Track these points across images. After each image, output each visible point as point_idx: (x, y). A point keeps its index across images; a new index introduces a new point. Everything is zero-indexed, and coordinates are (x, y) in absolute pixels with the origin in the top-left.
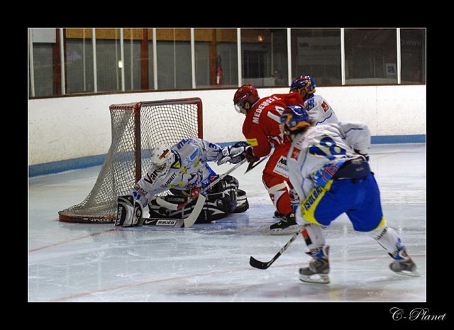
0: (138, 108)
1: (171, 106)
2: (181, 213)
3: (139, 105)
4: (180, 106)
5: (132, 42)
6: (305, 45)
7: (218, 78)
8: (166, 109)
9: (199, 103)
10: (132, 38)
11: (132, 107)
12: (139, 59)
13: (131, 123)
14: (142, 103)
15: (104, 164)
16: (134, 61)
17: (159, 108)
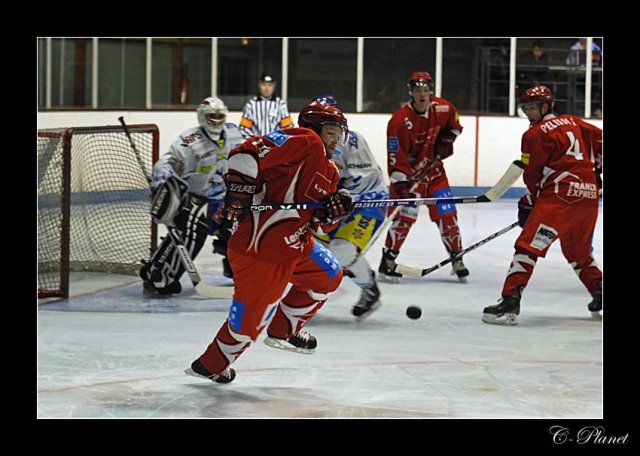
0: (68, 135)
1: (115, 134)
3: (70, 131)
6: (306, 52)
7: (183, 95)
8: (108, 139)
9: (154, 131)
11: (60, 134)
12: (72, 63)
13: (58, 157)
14: (74, 129)
16: (66, 66)
17: (99, 136)
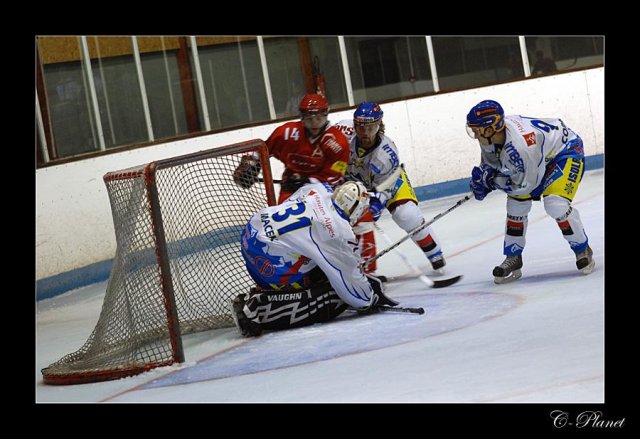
1: (214, 160)
2: (290, 316)
3: (152, 167)
4: (229, 157)
5: (165, 55)
8: (206, 166)
10: (164, 49)
11: (140, 173)
12: (179, 83)
13: (143, 200)
14: (156, 163)
15: (111, 277)
16: (173, 86)
